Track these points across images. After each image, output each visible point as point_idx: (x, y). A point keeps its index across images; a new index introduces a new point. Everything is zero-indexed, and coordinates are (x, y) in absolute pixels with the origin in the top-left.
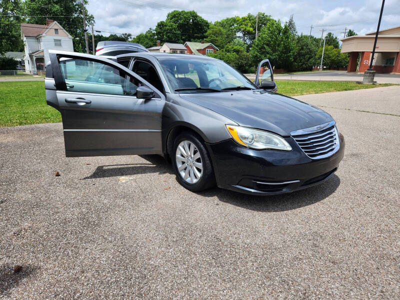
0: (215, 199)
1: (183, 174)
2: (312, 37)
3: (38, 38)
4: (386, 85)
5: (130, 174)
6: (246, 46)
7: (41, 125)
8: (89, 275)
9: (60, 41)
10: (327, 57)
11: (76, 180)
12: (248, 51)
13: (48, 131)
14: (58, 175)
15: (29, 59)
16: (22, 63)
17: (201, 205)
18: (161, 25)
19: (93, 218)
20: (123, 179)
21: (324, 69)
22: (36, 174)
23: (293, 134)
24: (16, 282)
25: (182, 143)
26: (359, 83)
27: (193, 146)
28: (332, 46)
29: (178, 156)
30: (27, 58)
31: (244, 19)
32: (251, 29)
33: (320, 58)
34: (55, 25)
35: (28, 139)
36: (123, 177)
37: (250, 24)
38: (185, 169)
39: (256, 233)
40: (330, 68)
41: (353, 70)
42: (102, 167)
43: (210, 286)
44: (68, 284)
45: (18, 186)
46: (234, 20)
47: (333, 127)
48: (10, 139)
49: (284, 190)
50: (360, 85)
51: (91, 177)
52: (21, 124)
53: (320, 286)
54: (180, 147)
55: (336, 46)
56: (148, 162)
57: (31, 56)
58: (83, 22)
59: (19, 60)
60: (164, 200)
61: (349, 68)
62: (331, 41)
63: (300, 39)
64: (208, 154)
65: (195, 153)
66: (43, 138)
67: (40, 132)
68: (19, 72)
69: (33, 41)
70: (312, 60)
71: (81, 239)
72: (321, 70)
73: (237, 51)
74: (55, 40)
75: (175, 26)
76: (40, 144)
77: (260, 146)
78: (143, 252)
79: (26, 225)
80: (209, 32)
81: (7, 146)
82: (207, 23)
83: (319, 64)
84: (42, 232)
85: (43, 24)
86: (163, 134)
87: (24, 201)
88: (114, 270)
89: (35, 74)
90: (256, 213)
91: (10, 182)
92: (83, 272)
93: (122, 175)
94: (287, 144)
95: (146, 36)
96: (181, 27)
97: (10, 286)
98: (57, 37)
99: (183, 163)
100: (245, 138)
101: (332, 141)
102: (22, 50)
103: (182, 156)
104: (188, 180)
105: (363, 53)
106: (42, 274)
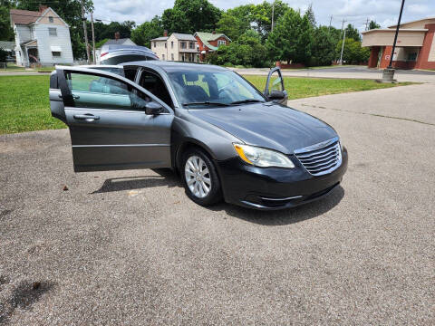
0: (223, 213)
1: (192, 188)
2: (331, 28)
3: (30, 26)
4: (406, 84)
5: (140, 188)
6: (261, 37)
7: (42, 132)
8: (105, 289)
9: (55, 29)
10: (347, 50)
11: (84, 195)
12: (263, 42)
13: (50, 139)
14: (66, 189)
15: (20, 49)
16: (12, 54)
17: (209, 219)
18: (168, 13)
19: (105, 234)
20: (133, 193)
21: (344, 64)
22: (44, 188)
23: (296, 152)
24: (37, 298)
25: (191, 158)
26: (378, 81)
27: (201, 161)
28: (353, 40)
29: (187, 170)
30: (18, 48)
31: (259, 8)
32: (267, 19)
33: (339, 52)
34: (49, 12)
35: (30, 149)
36: (132, 191)
37: (265, 13)
38: (194, 183)
39: (260, 246)
40: (350, 63)
41: (374, 65)
42: (110, 180)
43: (216, 297)
44: (85, 298)
45: (26, 202)
46: (249, 9)
47: (336, 143)
48: (10, 149)
49: (288, 205)
50: (378, 84)
51: (100, 191)
52: (20, 130)
53: (314, 295)
54: (189, 162)
55: (357, 39)
56: (158, 175)
57: (22, 46)
58: (80, 8)
59: (9, 50)
60: (173, 215)
61: (370, 63)
62: (351, 33)
63: (318, 31)
64: (216, 170)
65: (204, 168)
66: (46, 147)
67: (42, 139)
68: (9, 64)
69: (24, 30)
70: (331, 54)
71: (95, 255)
72: (341, 66)
73: (252, 43)
74: (50, 29)
75: (183, 13)
76: (43, 154)
77: (265, 164)
78: (154, 266)
79: (39, 242)
80: (221, 21)
81: (8, 157)
82: (218, 11)
83: (338, 58)
84: (55, 249)
85: (35, 11)
86: (173, 148)
87: (34, 218)
88: (127, 285)
89: (27, 67)
90: (261, 227)
91: (17, 197)
92: (98, 287)
93: (131, 188)
94: (290, 162)
95: (152, 26)
96: (189, 15)
97: (31, 301)
98: (52, 26)
99: (192, 177)
100: (251, 156)
101: (335, 157)
102: (12, 39)
103: (191, 170)
104: (197, 194)
105: (385, 47)
106: (59, 290)
